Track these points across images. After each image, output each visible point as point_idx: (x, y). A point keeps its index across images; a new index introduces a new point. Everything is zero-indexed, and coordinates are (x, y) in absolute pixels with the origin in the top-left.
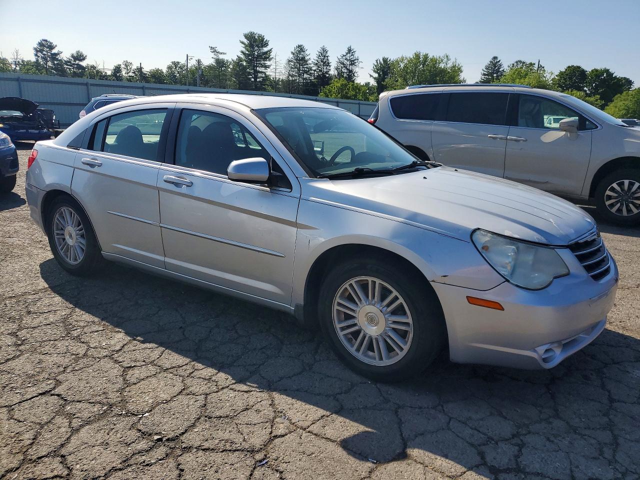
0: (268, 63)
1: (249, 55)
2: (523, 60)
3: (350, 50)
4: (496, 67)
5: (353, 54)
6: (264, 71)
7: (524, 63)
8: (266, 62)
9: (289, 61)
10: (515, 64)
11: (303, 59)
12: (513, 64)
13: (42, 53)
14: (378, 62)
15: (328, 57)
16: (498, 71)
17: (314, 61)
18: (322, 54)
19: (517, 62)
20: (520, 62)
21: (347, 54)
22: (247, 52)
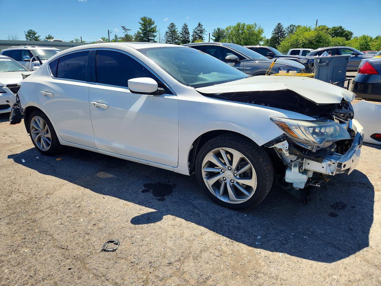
0: (155, 34)
1: (144, 30)
2: (294, 25)
3: (199, 25)
4: (280, 29)
5: (202, 27)
6: (153, 39)
7: (295, 26)
8: (154, 34)
9: (167, 33)
10: (289, 27)
11: (174, 31)
12: (288, 27)
13: (30, 37)
14: (215, 30)
15: (188, 29)
16: (281, 31)
17: (180, 32)
18: (184, 28)
19: (290, 26)
20: (292, 25)
21: (198, 27)
22: (143, 28)
